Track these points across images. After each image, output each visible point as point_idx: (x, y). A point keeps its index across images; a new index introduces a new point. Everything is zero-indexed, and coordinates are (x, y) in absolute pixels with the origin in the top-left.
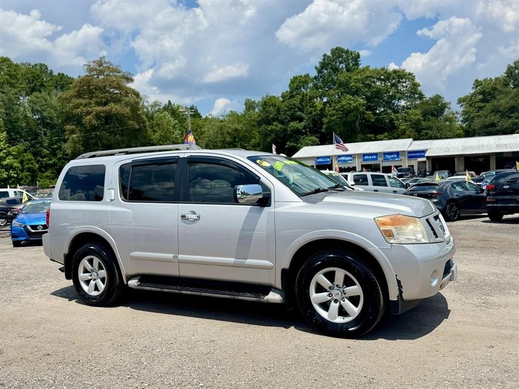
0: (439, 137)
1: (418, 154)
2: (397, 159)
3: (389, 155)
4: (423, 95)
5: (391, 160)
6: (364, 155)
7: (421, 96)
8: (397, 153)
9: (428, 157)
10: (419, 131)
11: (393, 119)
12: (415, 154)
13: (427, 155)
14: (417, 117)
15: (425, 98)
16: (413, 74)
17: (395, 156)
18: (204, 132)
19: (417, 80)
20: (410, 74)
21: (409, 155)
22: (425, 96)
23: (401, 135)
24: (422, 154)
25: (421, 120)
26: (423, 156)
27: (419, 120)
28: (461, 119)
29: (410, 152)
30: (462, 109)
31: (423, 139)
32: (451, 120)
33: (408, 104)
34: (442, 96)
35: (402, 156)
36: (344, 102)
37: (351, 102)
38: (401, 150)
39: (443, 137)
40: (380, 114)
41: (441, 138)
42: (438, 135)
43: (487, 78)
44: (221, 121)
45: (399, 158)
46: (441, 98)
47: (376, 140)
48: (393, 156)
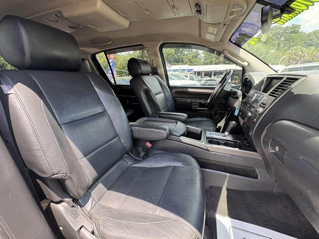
6: (174, 70)
8: (184, 70)
9: (194, 71)
11: (183, 58)
12: (190, 70)
13: (193, 70)
14: (190, 58)
18: (119, 60)
25: (192, 59)
26: (192, 71)
28: (203, 59)
29: (188, 70)
30: (204, 55)
31: (192, 65)
32: (200, 59)
36: (167, 51)
37: (170, 51)
38: (186, 69)
40: (179, 56)
42: (197, 64)
44: (125, 56)
47: (177, 65)
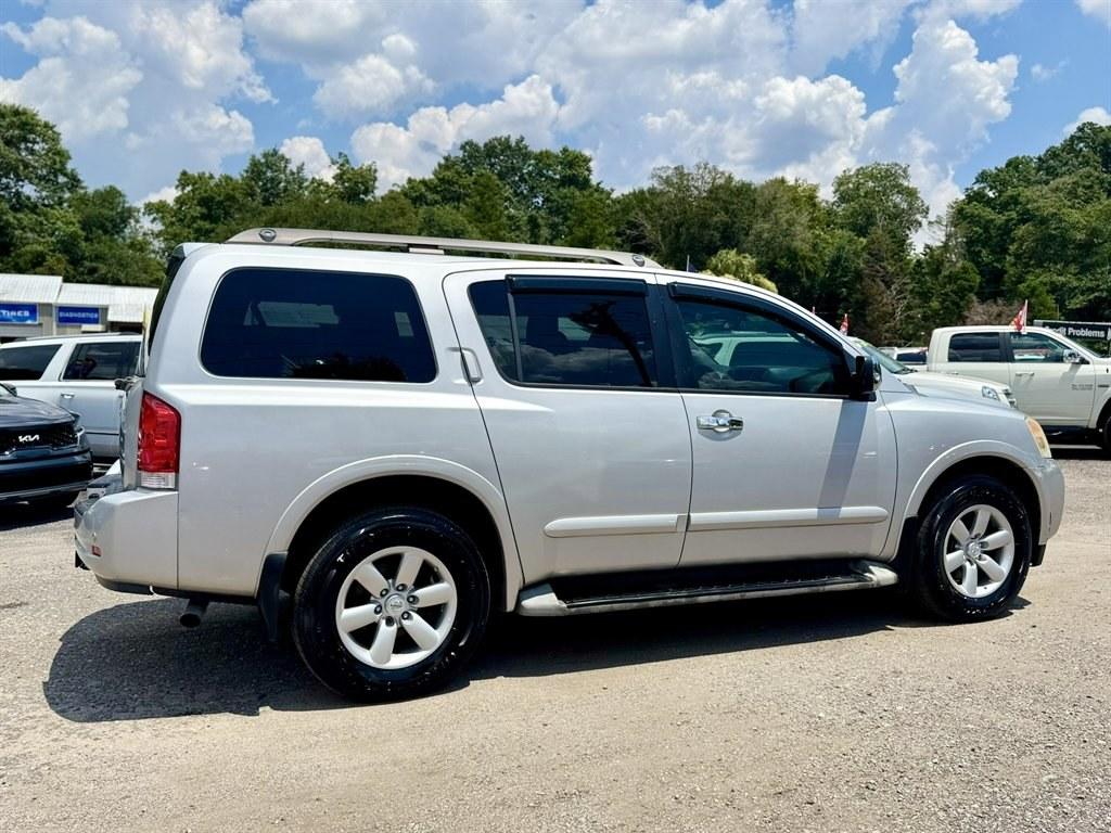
0: (124, 281)
1: (83, 315)
2: (29, 322)
3: (10, 310)
4: (79, 181)
5: (15, 322)
7: (74, 182)
8: (32, 309)
10: (75, 261)
11: (9, 224)
12: (75, 315)
13: (108, 317)
14: (72, 229)
15: (83, 188)
16: (54, 126)
17: (27, 314)
19: (64, 144)
20: (46, 125)
21: (62, 314)
22: (84, 185)
23: (35, 265)
24: (91, 315)
25: (79, 236)
26: (99, 321)
27: (74, 236)
29: (62, 309)
30: (157, 227)
31: (85, 282)
32: (141, 247)
33: (44, 194)
34: (122, 192)
35: (42, 315)
38: (42, 301)
39: (131, 282)
41: (127, 284)
43: (204, 174)
45: (35, 320)
46: (121, 195)
48: (19, 313)
